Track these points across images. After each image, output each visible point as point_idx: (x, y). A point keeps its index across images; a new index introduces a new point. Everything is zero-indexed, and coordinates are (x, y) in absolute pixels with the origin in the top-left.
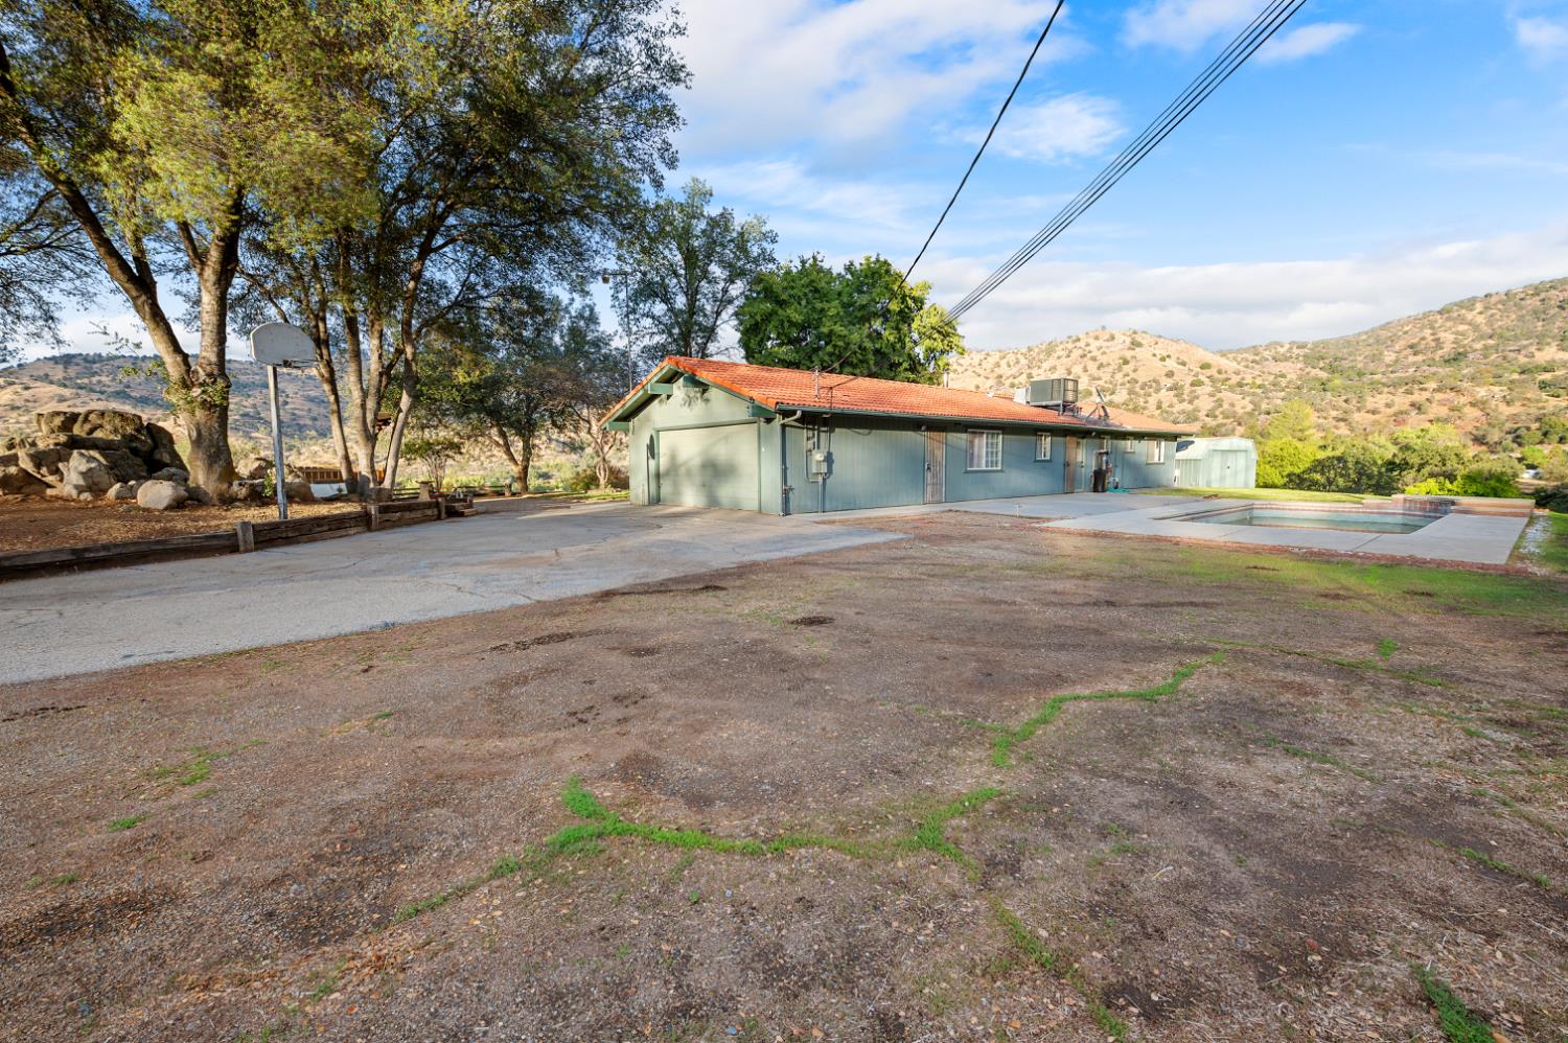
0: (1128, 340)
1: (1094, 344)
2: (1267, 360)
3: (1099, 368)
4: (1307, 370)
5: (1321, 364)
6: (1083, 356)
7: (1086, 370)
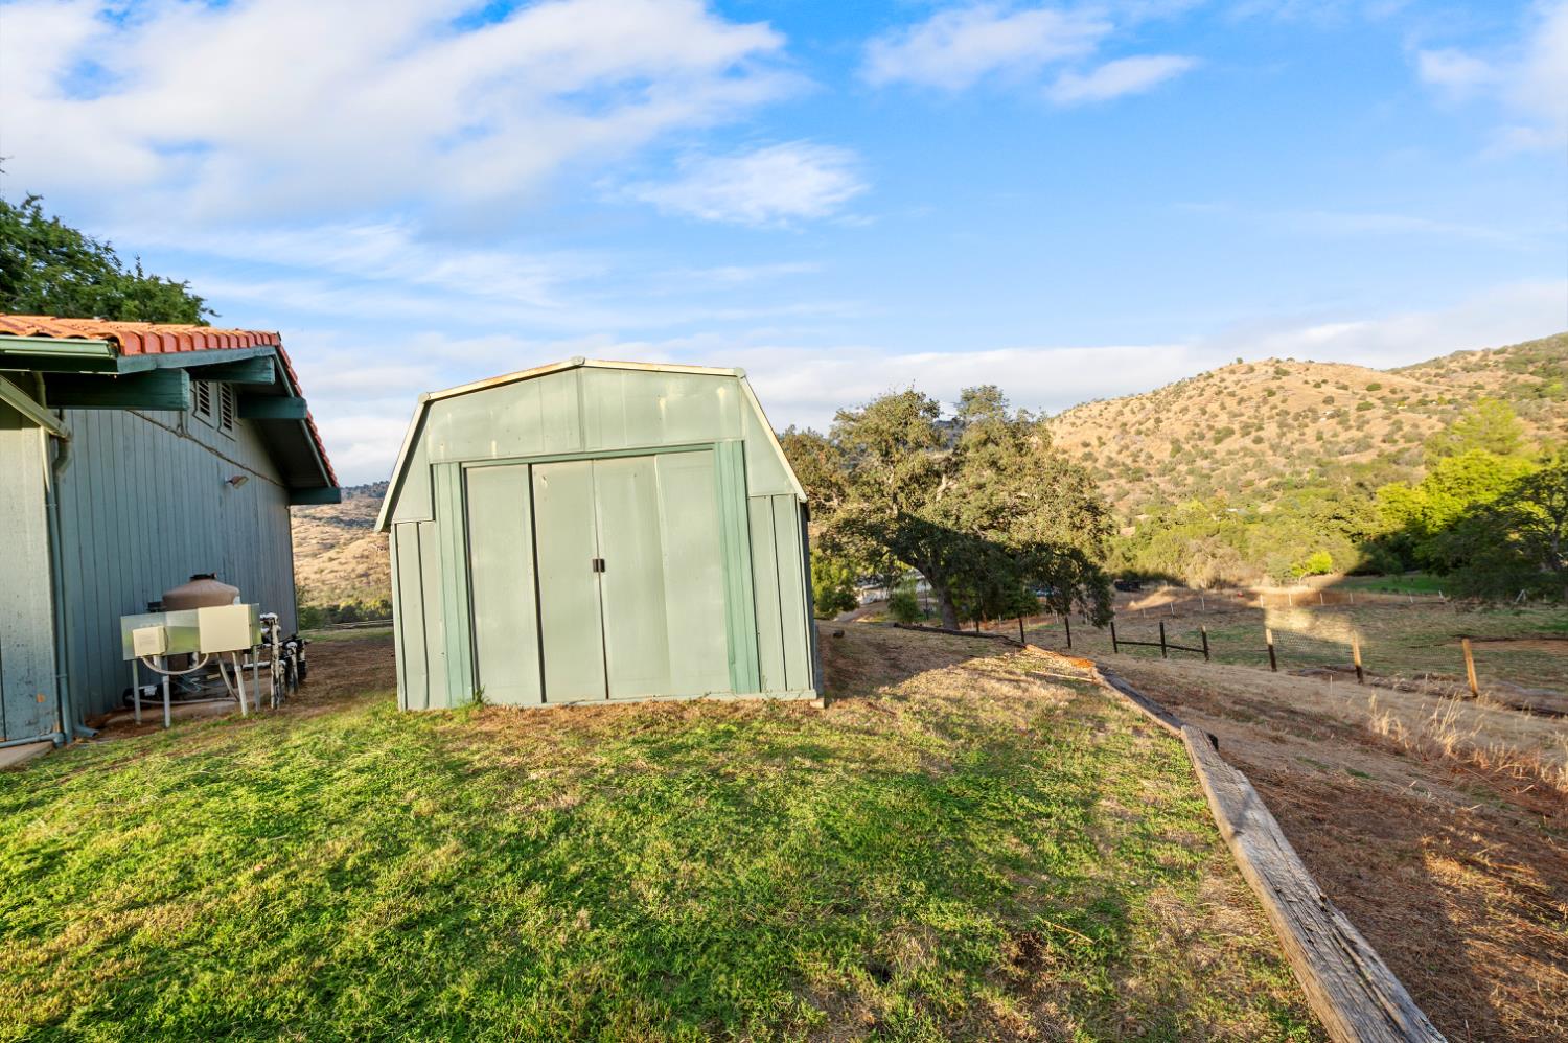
0: (1272, 370)
1: (1230, 380)
2: (1455, 371)
3: (1239, 403)
4: (1512, 377)
5: (1531, 368)
6: (1219, 393)
7: (1223, 407)
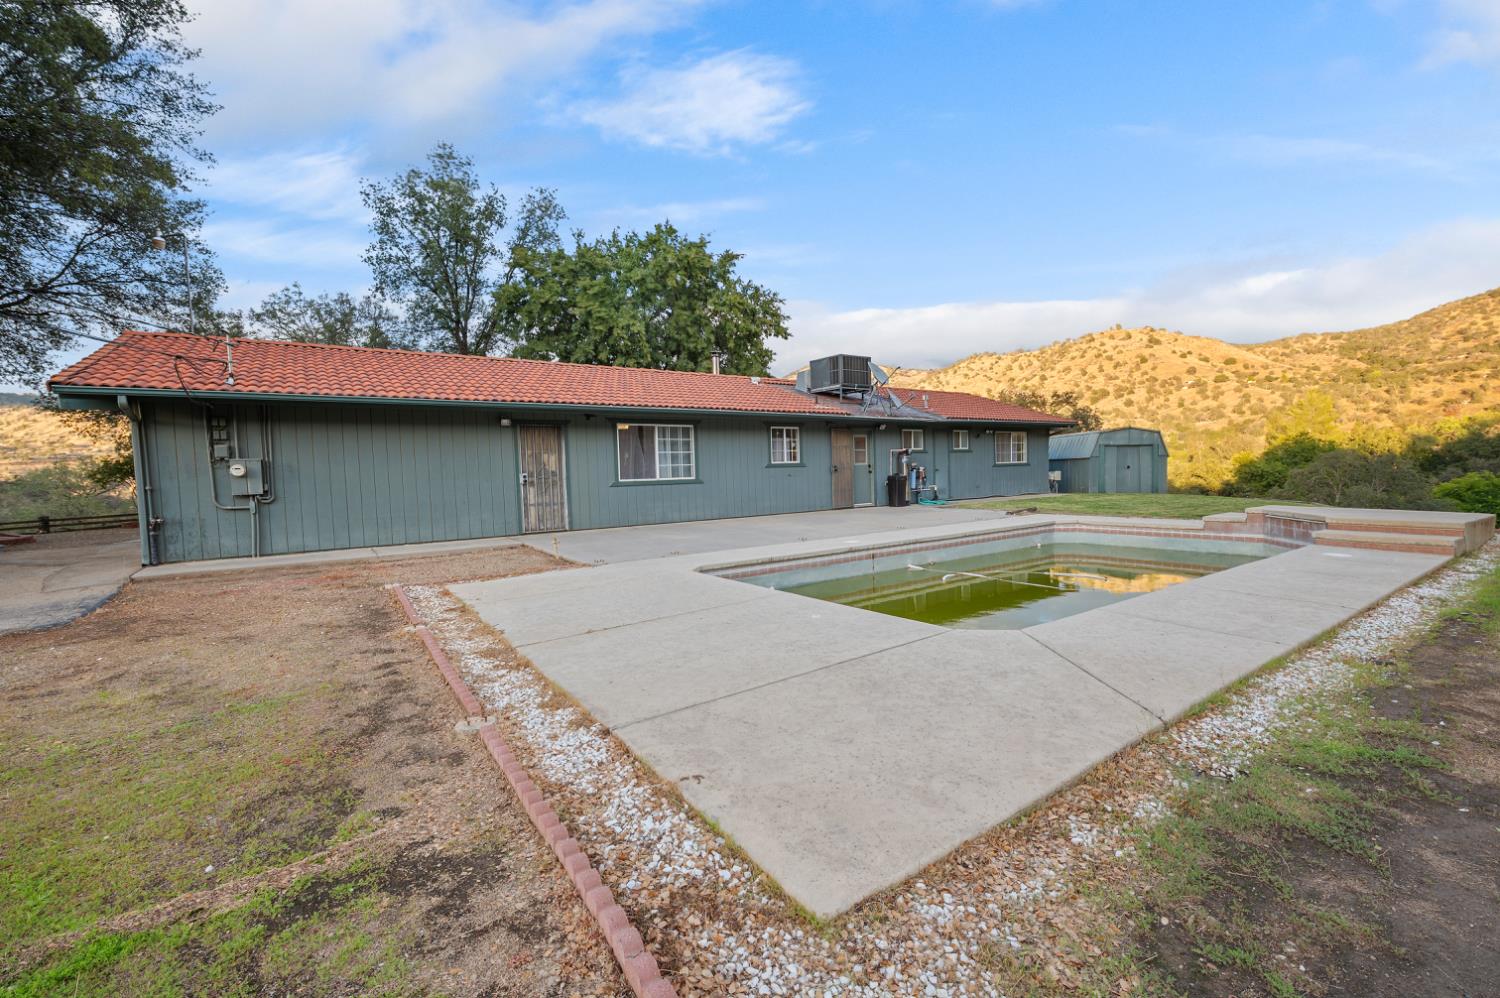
0: (1146, 338)
1: (1110, 344)
2: (1298, 352)
3: (1115, 367)
4: (1343, 361)
5: (1359, 355)
6: (1099, 355)
7: (1101, 370)
